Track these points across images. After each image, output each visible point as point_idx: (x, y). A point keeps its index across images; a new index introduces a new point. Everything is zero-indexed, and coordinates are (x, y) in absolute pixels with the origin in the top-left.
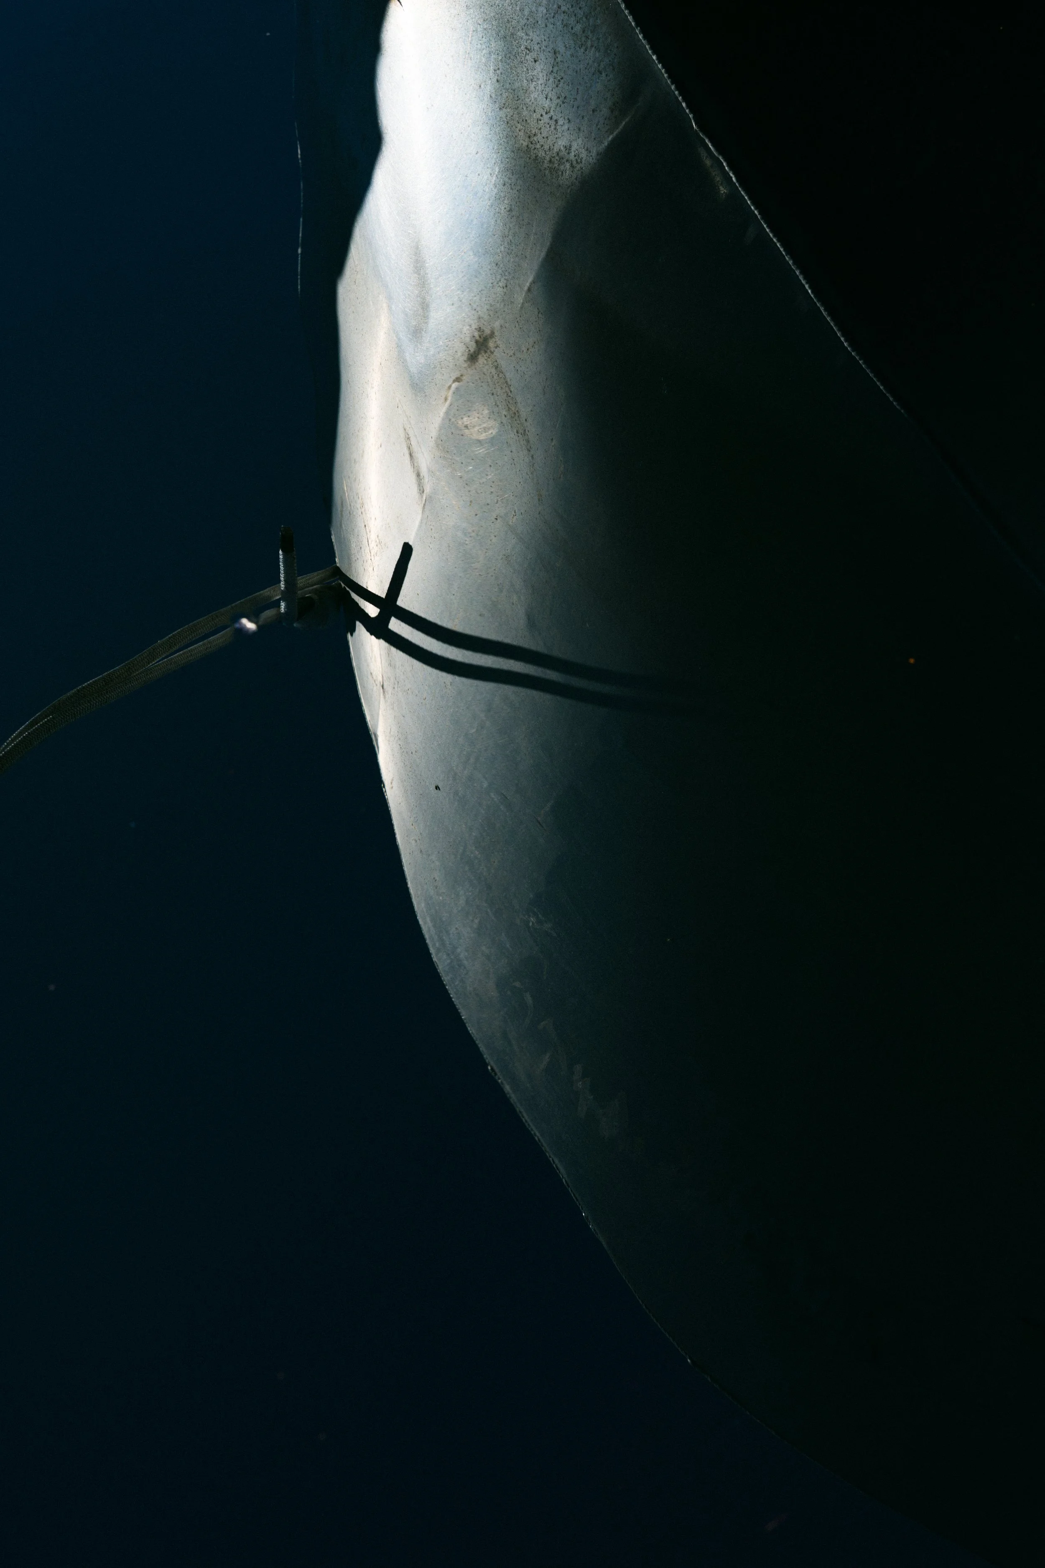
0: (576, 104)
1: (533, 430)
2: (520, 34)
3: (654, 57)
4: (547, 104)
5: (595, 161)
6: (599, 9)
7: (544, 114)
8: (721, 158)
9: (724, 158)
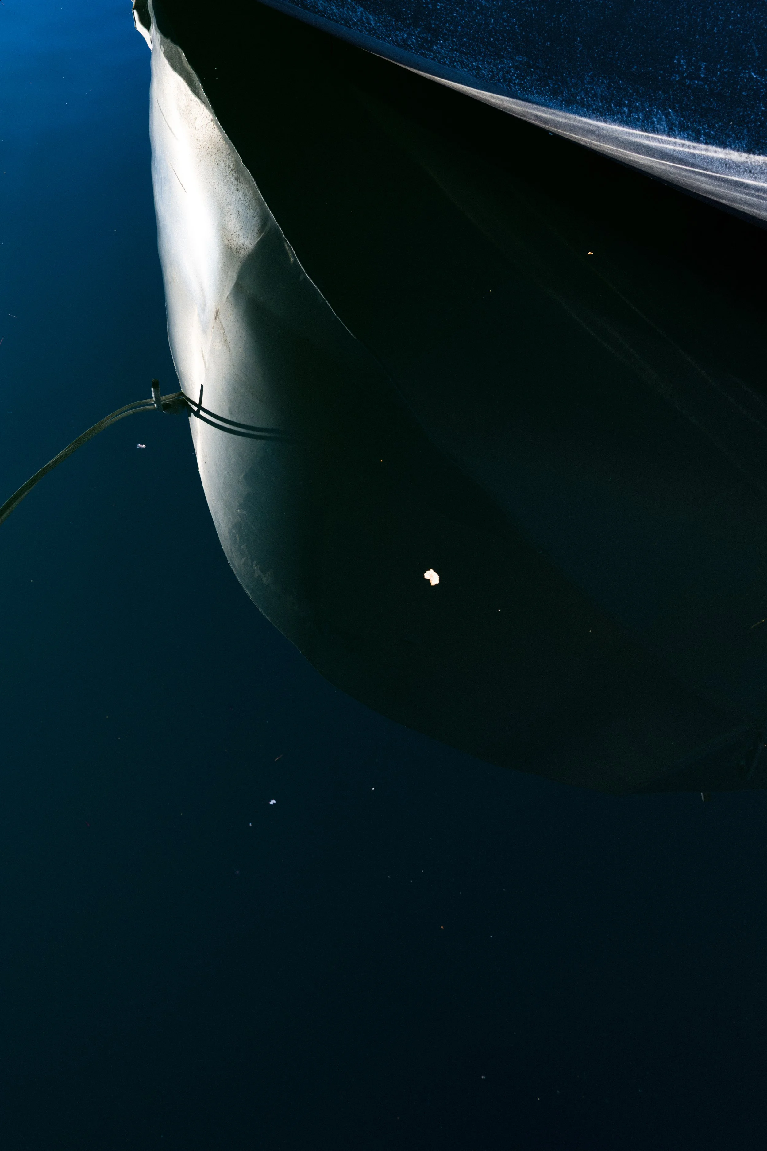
0: (246, 229)
1: (232, 346)
2: (226, 207)
3: (270, 212)
4: (235, 229)
5: (253, 248)
6: (253, 198)
7: (234, 233)
8: (291, 246)
9: (292, 246)
